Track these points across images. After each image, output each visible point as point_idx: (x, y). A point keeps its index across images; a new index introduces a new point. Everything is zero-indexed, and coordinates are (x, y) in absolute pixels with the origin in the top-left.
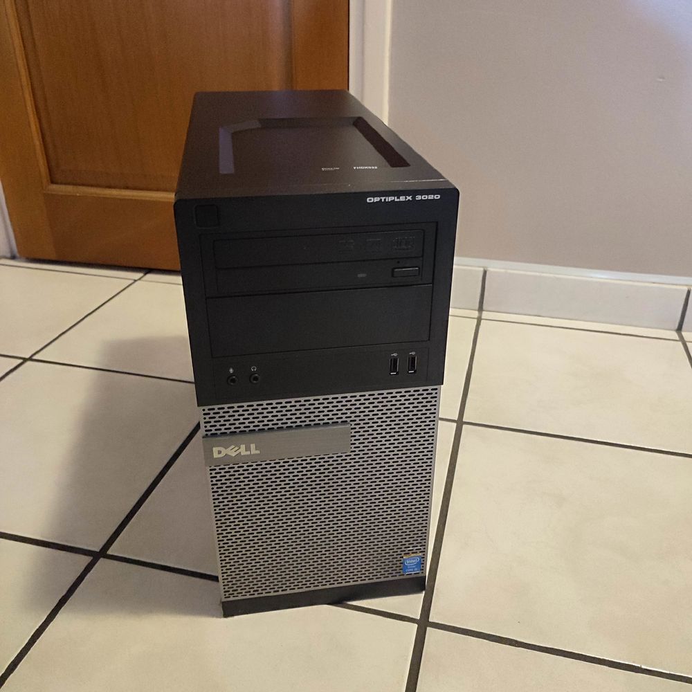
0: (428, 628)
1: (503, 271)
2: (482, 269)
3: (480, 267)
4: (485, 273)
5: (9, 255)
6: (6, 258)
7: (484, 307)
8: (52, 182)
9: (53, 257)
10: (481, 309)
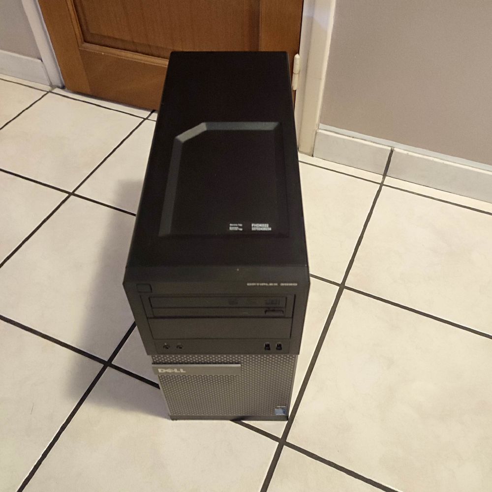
0: (284, 446)
1: (406, 152)
2: (390, 148)
3: (389, 146)
4: (392, 151)
5: (60, 85)
6: (59, 87)
7: (387, 174)
8: (85, 41)
9: (89, 92)
10: (385, 175)
